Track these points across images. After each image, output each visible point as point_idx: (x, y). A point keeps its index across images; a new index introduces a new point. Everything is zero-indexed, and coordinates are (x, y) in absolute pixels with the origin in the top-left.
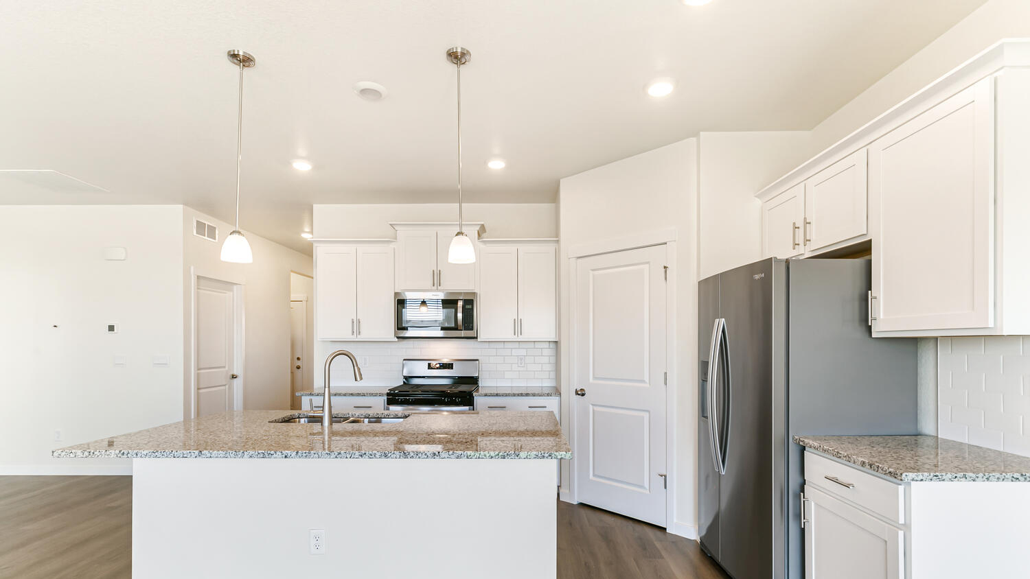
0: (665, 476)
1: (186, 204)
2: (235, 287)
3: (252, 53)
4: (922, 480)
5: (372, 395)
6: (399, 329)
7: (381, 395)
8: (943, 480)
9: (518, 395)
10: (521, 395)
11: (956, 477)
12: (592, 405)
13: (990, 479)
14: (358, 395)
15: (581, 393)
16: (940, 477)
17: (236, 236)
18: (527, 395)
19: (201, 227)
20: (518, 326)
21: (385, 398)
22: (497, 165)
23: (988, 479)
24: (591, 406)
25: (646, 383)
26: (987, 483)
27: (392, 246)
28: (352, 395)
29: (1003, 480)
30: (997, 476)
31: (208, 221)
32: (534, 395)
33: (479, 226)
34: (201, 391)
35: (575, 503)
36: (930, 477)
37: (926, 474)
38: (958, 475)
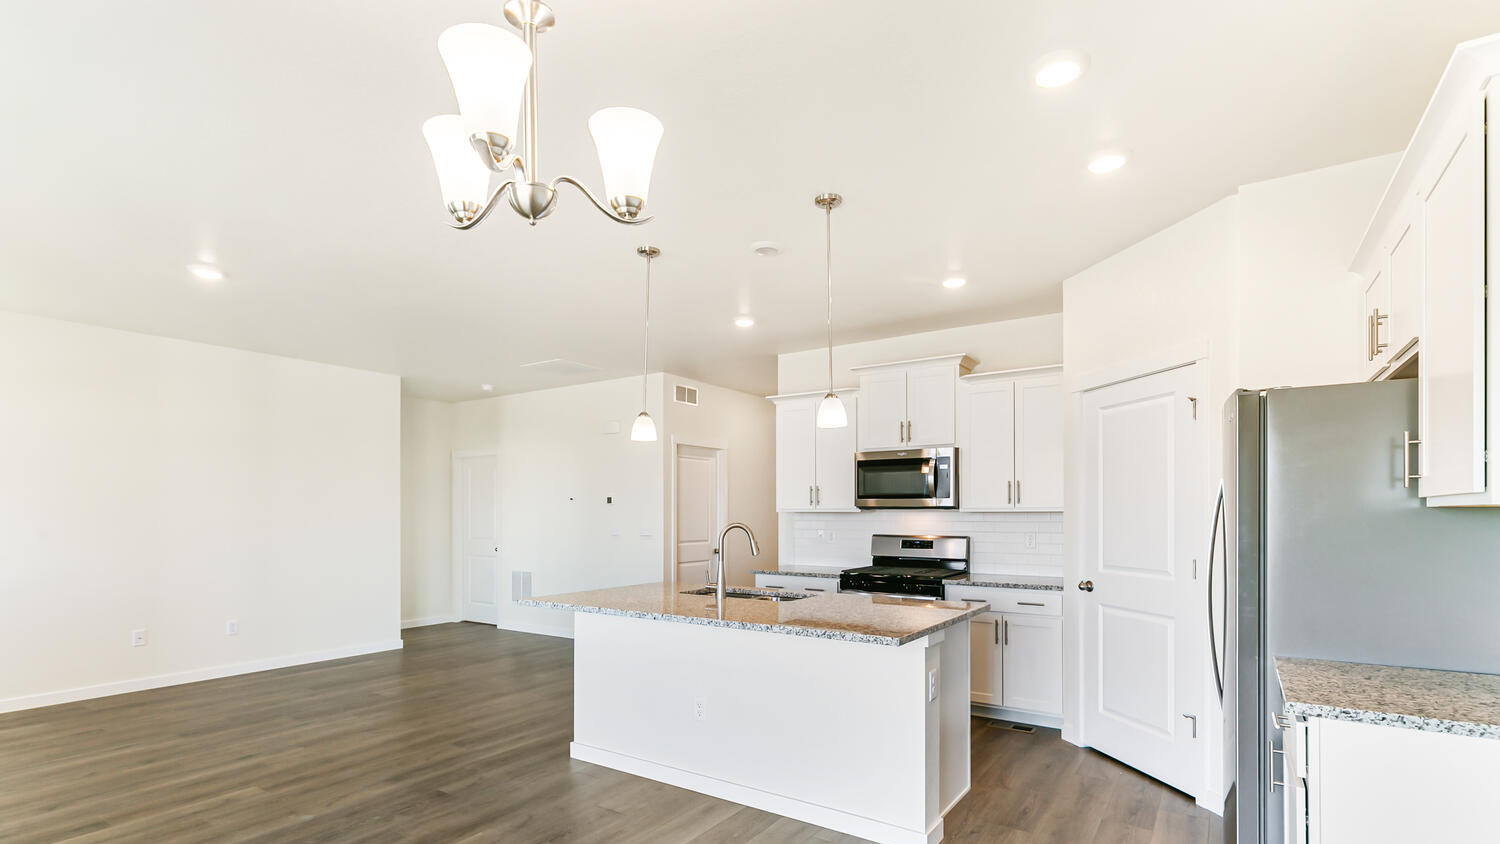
0: (1194, 718)
1: (665, 371)
2: (718, 452)
3: (655, 246)
4: (1319, 715)
5: (823, 576)
6: (859, 497)
7: (834, 577)
8: (1360, 720)
9: (1003, 586)
10: (1007, 586)
11: (1384, 719)
12: (1103, 605)
13: (1454, 729)
14: (810, 575)
15: (1088, 587)
16: (1354, 715)
17: (643, 417)
18: (1016, 586)
19: (681, 391)
20: (1014, 491)
21: (839, 580)
22: (954, 284)
23: (1449, 730)
24: (1100, 606)
25: (1170, 575)
26: (1445, 734)
27: (854, 396)
28: (803, 575)
29: (1482, 734)
30: (1468, 727)
31: (688, 385)
32: (1025, 587)
33: (960, 359)
34: (682, 565)
35: (1081, 745)
36: (1336, 713)
37: (1328, 708)
38: (1389, 716)
